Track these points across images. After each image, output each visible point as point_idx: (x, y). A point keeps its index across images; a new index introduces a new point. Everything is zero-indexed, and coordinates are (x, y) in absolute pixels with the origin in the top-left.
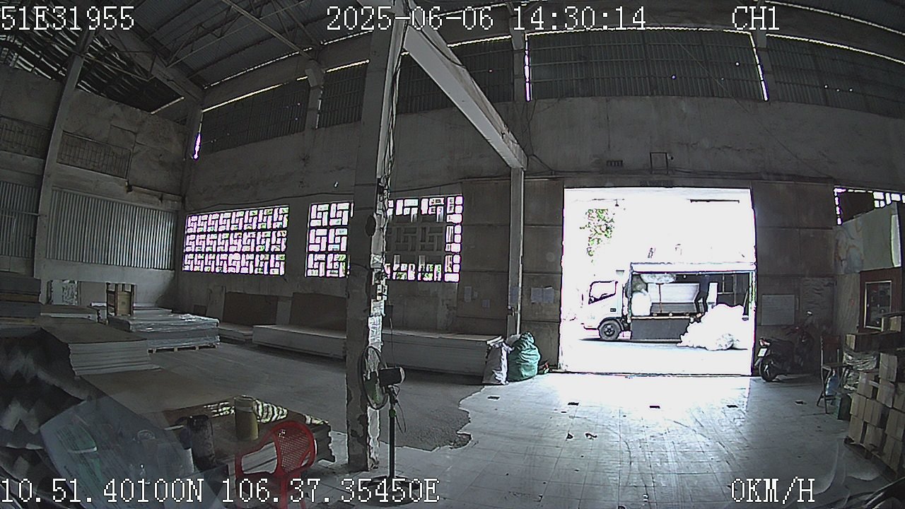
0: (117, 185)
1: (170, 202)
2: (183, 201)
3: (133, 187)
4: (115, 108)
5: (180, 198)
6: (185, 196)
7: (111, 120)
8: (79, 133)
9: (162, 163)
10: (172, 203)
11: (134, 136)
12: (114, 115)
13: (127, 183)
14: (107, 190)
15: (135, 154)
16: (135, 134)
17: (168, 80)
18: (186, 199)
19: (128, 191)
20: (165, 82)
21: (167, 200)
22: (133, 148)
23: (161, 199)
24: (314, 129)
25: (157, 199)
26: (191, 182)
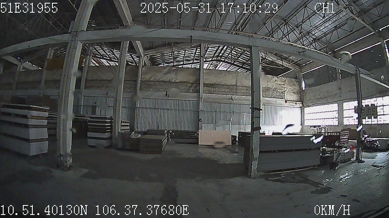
0: (282, 101)
1: (299, 104)
2: (303, 104)
3: (287, 101)
4: (275, 78)
5: (301, 103)
6: (303, 102)
7: (275, 82)
8: (266, 87)
9: (294, 92)
10: (299, 105)
11: (283, 86)
12: (276, 80)
13: (285, 101)
14: (279, 103)
15: (286, 91)
16: (284, 85)
17: (288, 66)
18: (304, 103)
19: (286, 103)
20: (287, 66)
21: (298, 104)
22: (284, 89)
23: (296, 104)
24: (340, 79)
25: (294, 104)
26: (304, 97)
